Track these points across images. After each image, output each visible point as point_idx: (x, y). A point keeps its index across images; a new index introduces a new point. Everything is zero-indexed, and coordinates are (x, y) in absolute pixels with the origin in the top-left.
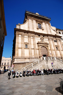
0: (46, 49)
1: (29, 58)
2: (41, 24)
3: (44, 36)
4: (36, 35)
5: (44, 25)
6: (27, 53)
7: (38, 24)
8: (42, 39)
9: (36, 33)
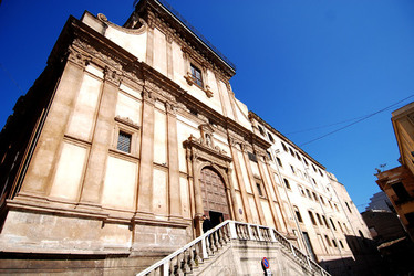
0: (221, 183)
2: (200, 71)
3: (211, 122)
4: (179, 104)
5: (210, 78)
8: (206, 131)
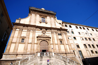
0: (47, 43)
1: (22, 55)
2: (45, 18)
3: (46, 30)
4: (37, 29)
5: (48, 19)
6: (21, 48)
7: (42, 18)
8: (44, 32)
9: (37, 26)
